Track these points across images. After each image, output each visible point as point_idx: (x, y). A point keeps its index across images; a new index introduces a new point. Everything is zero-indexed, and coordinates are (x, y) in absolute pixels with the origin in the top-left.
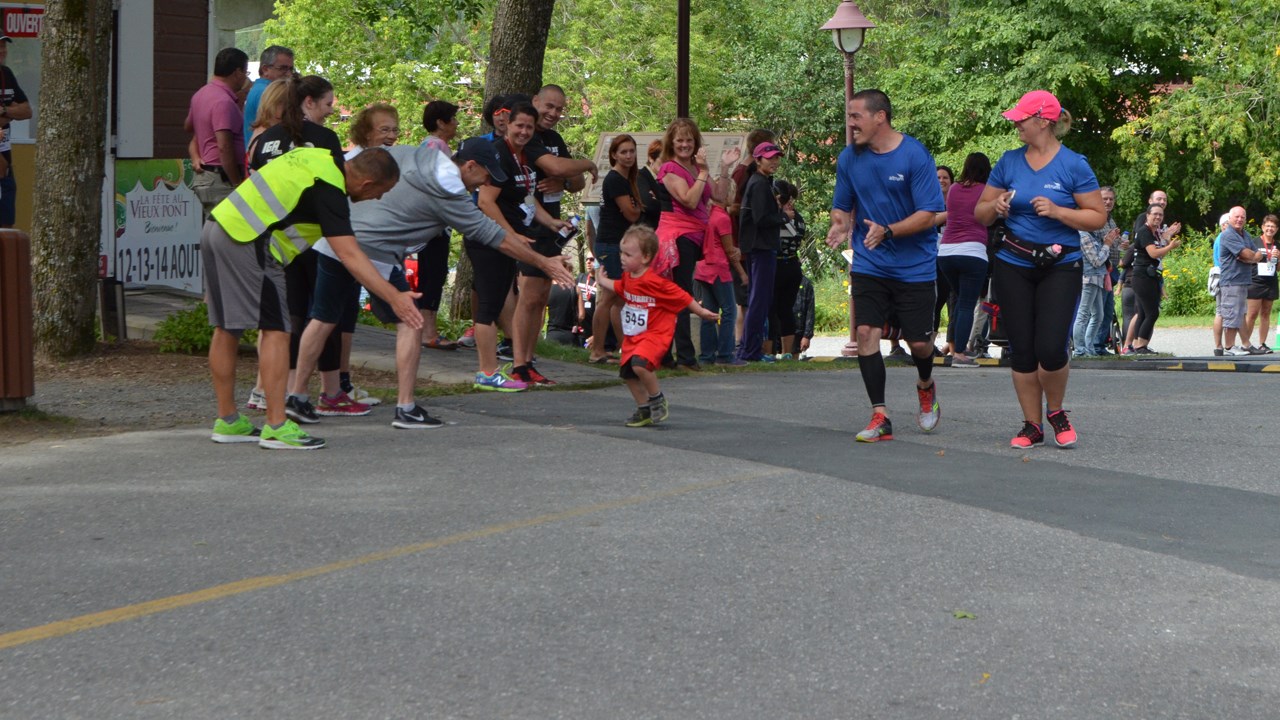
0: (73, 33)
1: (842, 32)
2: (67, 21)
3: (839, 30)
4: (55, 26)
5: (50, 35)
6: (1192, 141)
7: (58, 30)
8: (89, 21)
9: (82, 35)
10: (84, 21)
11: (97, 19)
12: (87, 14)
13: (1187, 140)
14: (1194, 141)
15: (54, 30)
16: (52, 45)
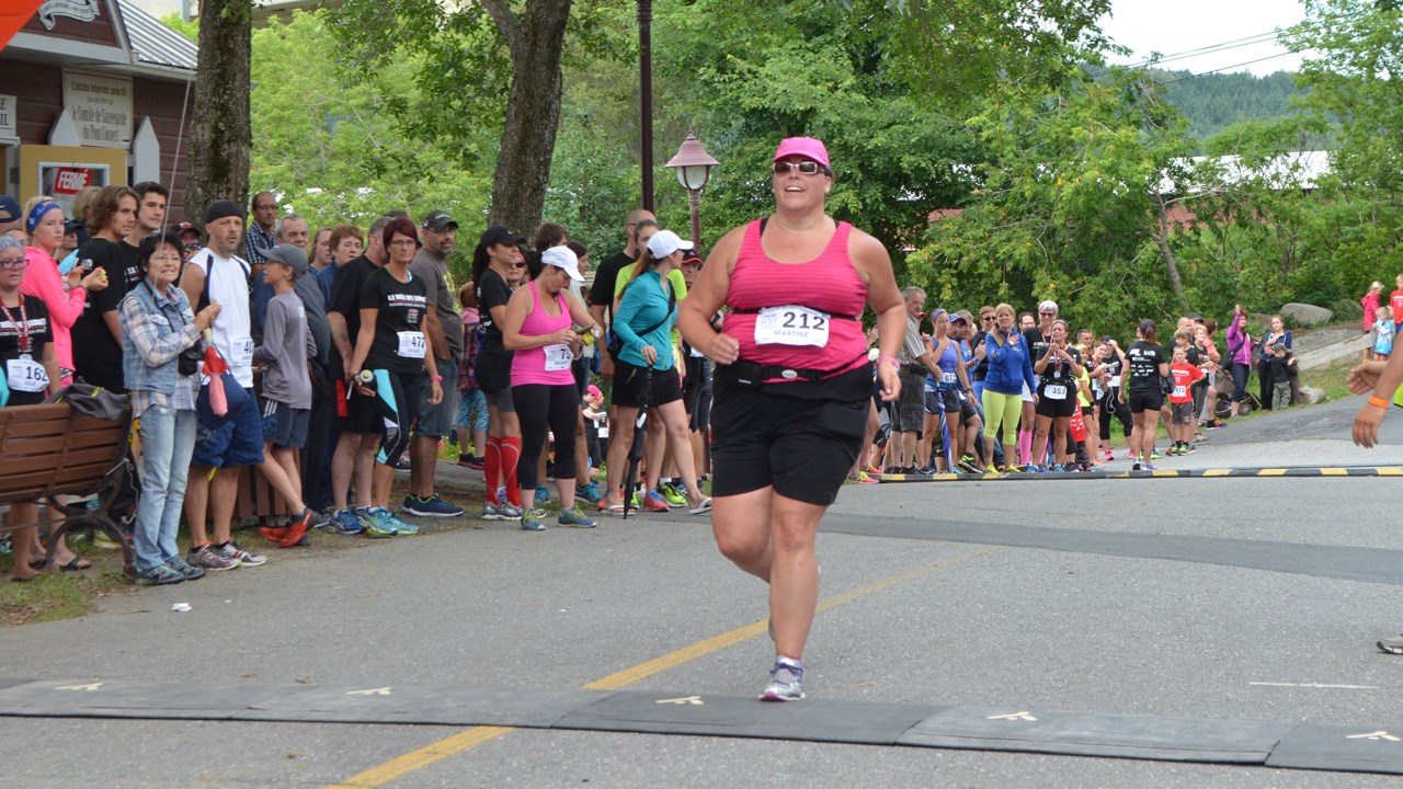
0: (218, 192)
1: (687, 169)
2: (214, 181)
3: (684, 168)
4: (201, 186)
5: (195, 194)
6: (983, 266)
7: (204, 190)
8: (232, 181)
9: (227, 193)
10: (228, 181)
11: (239, 179)
12: (232, 176)
13: (979, 264)
14: (986, 265)
15: (199, 190)
16: (197, 203)
